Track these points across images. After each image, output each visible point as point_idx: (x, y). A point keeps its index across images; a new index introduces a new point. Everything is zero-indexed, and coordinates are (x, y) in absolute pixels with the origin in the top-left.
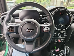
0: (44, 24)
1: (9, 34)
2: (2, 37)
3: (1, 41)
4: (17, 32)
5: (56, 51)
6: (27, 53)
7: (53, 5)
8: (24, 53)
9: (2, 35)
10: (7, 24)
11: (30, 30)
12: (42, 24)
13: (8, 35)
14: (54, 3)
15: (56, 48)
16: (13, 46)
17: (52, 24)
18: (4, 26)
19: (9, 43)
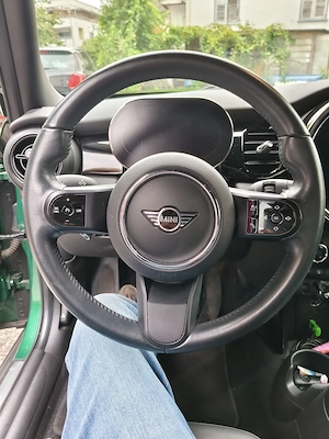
0: (260, 183)
1: (56, 235)
2: (7, 252)
3: (4, 272)
4: (102, 226)
5: (318, 349)
6: (152, 349)
7: (305, 68)
8: (137, 350)
9: (11, 239)
10: (48, 177)
11: (175, 220)
12: (238, 185)
13: (50, 239)
14: (312, 57)
15: (318, 331)
16: (77, 305)
17: (308, 185)
18: (30, 193)
19: (55, 287)
